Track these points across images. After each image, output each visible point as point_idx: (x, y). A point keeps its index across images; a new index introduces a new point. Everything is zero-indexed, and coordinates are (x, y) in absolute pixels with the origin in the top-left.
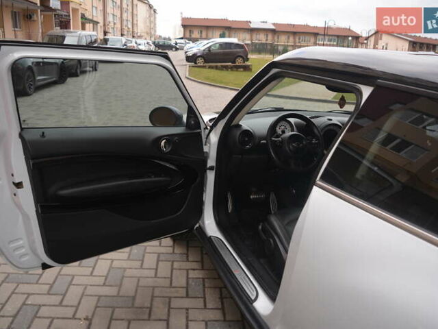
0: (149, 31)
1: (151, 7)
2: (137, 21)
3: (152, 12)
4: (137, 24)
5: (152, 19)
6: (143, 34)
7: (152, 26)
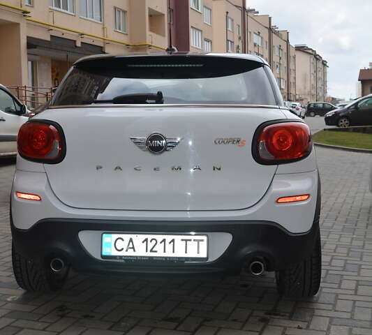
0: (313, 92)
1: (317, 58)
2: (295, 78)
3: (320, 65)
4: (295, 83)
5: (320, 75)
6: (303, 97)
7: (320, 84)
